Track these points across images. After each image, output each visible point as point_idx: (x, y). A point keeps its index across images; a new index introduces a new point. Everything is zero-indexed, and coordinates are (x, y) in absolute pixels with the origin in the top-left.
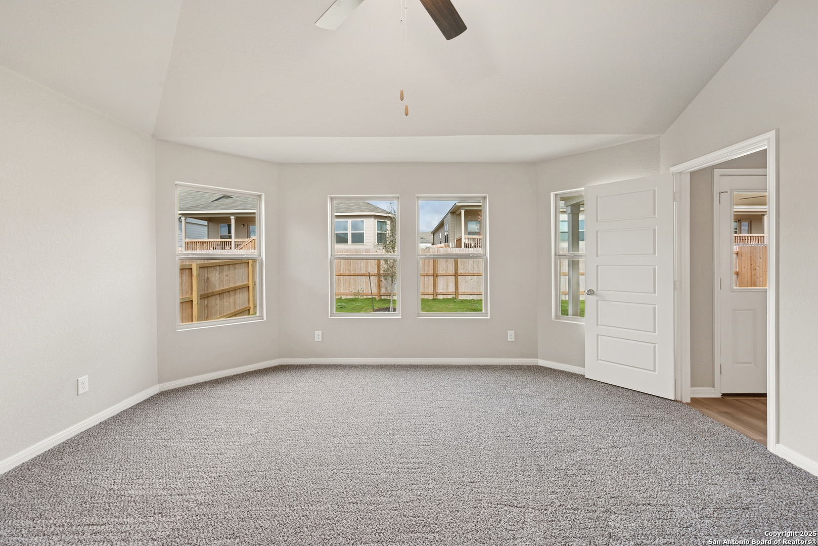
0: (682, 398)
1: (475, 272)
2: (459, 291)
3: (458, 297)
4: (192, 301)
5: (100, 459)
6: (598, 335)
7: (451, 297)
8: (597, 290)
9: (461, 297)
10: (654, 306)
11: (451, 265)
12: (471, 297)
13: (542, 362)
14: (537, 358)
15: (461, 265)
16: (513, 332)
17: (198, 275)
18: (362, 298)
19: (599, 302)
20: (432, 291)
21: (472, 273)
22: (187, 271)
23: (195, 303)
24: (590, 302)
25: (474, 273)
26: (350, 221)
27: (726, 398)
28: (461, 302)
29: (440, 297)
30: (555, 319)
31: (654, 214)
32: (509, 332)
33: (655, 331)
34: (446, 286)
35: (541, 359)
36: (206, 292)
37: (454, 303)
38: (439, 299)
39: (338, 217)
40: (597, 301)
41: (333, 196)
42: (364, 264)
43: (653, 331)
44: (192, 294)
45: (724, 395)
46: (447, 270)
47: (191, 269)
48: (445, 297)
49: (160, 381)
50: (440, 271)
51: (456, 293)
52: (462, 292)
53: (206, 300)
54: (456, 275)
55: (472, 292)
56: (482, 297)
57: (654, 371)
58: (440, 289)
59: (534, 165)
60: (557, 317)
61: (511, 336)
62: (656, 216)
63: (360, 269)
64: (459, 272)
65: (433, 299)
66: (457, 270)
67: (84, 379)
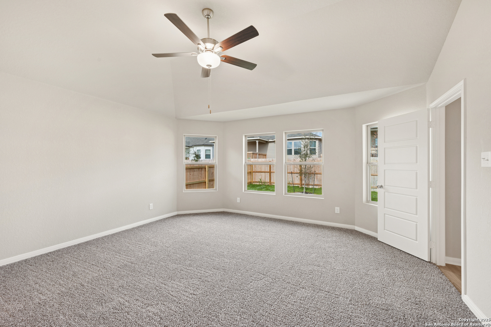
0: (436, 262)
4: (206, 182)
5: (150, 230)
6: (385, 214)
8: (385, 186)
10: (416, 197)
13: (357, 228)
14: (355, 225)
16: (338, 208)
17: (208, 171)
18: (291, 186)
19: (386, 193)
22: (204, 169)
23: (207, 183)
24: (380, 193)
26: (293, 142)
30: (366, 203)
31: (417, 137)
32: (336, 208)
33: (417, 214)
35: (357, 226)
36: (212, 179)
39: (288, 140)
40: (385, 192)
41: (246, 135)
42: (293, 167)
43: (415, 214)
44: (206, 179)
47: (206, 168)
49: (177, 210)
53: (212, 182)
57: (417, 240)
59: (352, 109)
60: (367, 201)
61: (337, 210)
62: (418, 138)
63: (290, 169)
67: (151, 205)
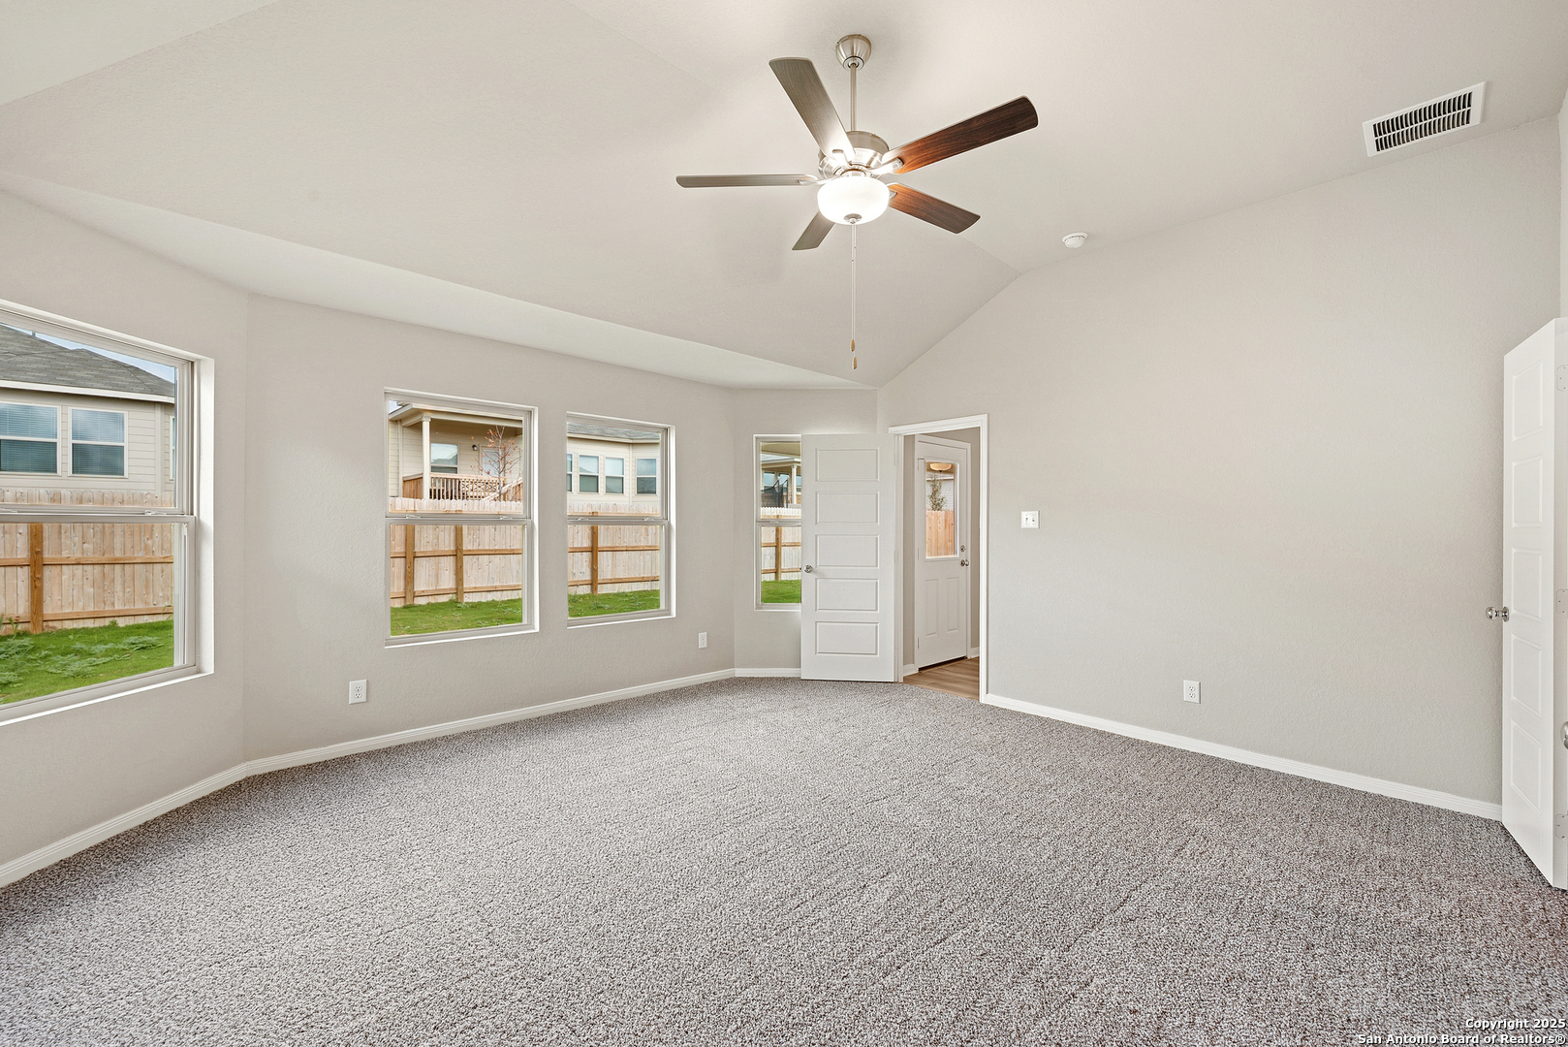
1: (497, 547)
2: (465, 586)
3: (462, 598)
6: (816, 623)
7: (447, 600)
8: (817, 566)
9: (468, 599)
11: (447, 537)
12: (490, 597)
13: (740, 672)
14: (734, 667)
15: (469, 534)
16: (705, 634)
19: (820, 581)
20: (402, 590)
21: (492, 550)
24: (808, 582)
25: (496, 550)
27: (923, 672)
28: (472, 607)
29: (421, 601)
30: (757, 608)
32: (700, 635)
33: (876, 610)
34: (433, 579)
35: (738, 667)
37: (455, 610)
38: (420, 605)
40: (817, 579)
45: (920, 669)
46: (437, 544)
48: (432, 600)
50: (421, 547)
51: (459, 590)
52: (470, 588)
54: (458, 554)
55: (492, 587)
56: (656, 586)
57: (876, 654)
58: (420, 586)
61: (702, 640)
64: (464, 548)
65: (405, 607)
66: (461, 544)
